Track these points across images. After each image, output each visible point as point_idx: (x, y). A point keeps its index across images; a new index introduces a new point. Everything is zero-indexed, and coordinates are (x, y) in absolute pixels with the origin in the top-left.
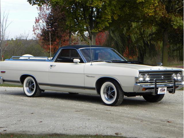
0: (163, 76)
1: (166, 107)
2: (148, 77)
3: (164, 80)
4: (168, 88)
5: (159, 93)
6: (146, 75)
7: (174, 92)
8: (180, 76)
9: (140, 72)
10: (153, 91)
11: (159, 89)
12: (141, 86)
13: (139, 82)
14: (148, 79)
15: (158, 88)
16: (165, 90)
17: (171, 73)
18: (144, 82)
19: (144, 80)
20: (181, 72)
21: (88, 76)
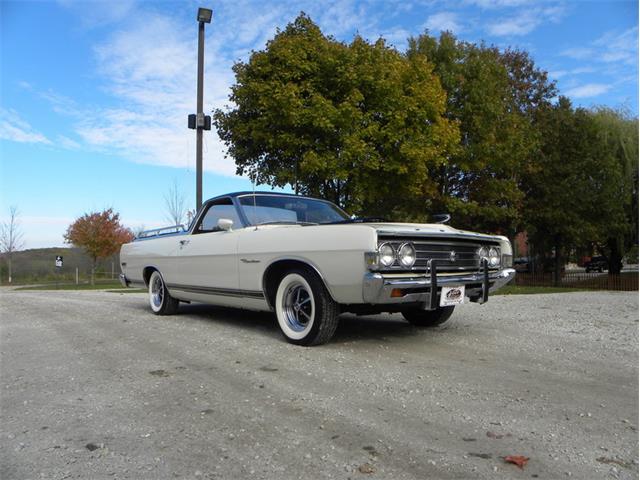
0: (453, 253)
1: (463, 342)
2: (410, 255)
3: (457, 263)
4: (468, 287)
5: (442, 303)
6: (403, 247)
7: (486, 300)
8: (496, 253)
9: (382, 238)
10: (427, 296)
11: (445, 291)
12: (386, 281)
13: (377, 267)
14: (408, 260)
15: (440, 289)
16: (460, 293)
17: (474, 245)
18: (397, 269)
19: (397, 263)
20: (497, 244)
21: (245, 261)
